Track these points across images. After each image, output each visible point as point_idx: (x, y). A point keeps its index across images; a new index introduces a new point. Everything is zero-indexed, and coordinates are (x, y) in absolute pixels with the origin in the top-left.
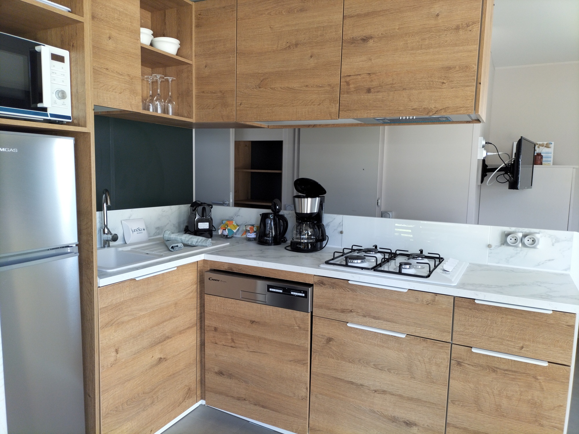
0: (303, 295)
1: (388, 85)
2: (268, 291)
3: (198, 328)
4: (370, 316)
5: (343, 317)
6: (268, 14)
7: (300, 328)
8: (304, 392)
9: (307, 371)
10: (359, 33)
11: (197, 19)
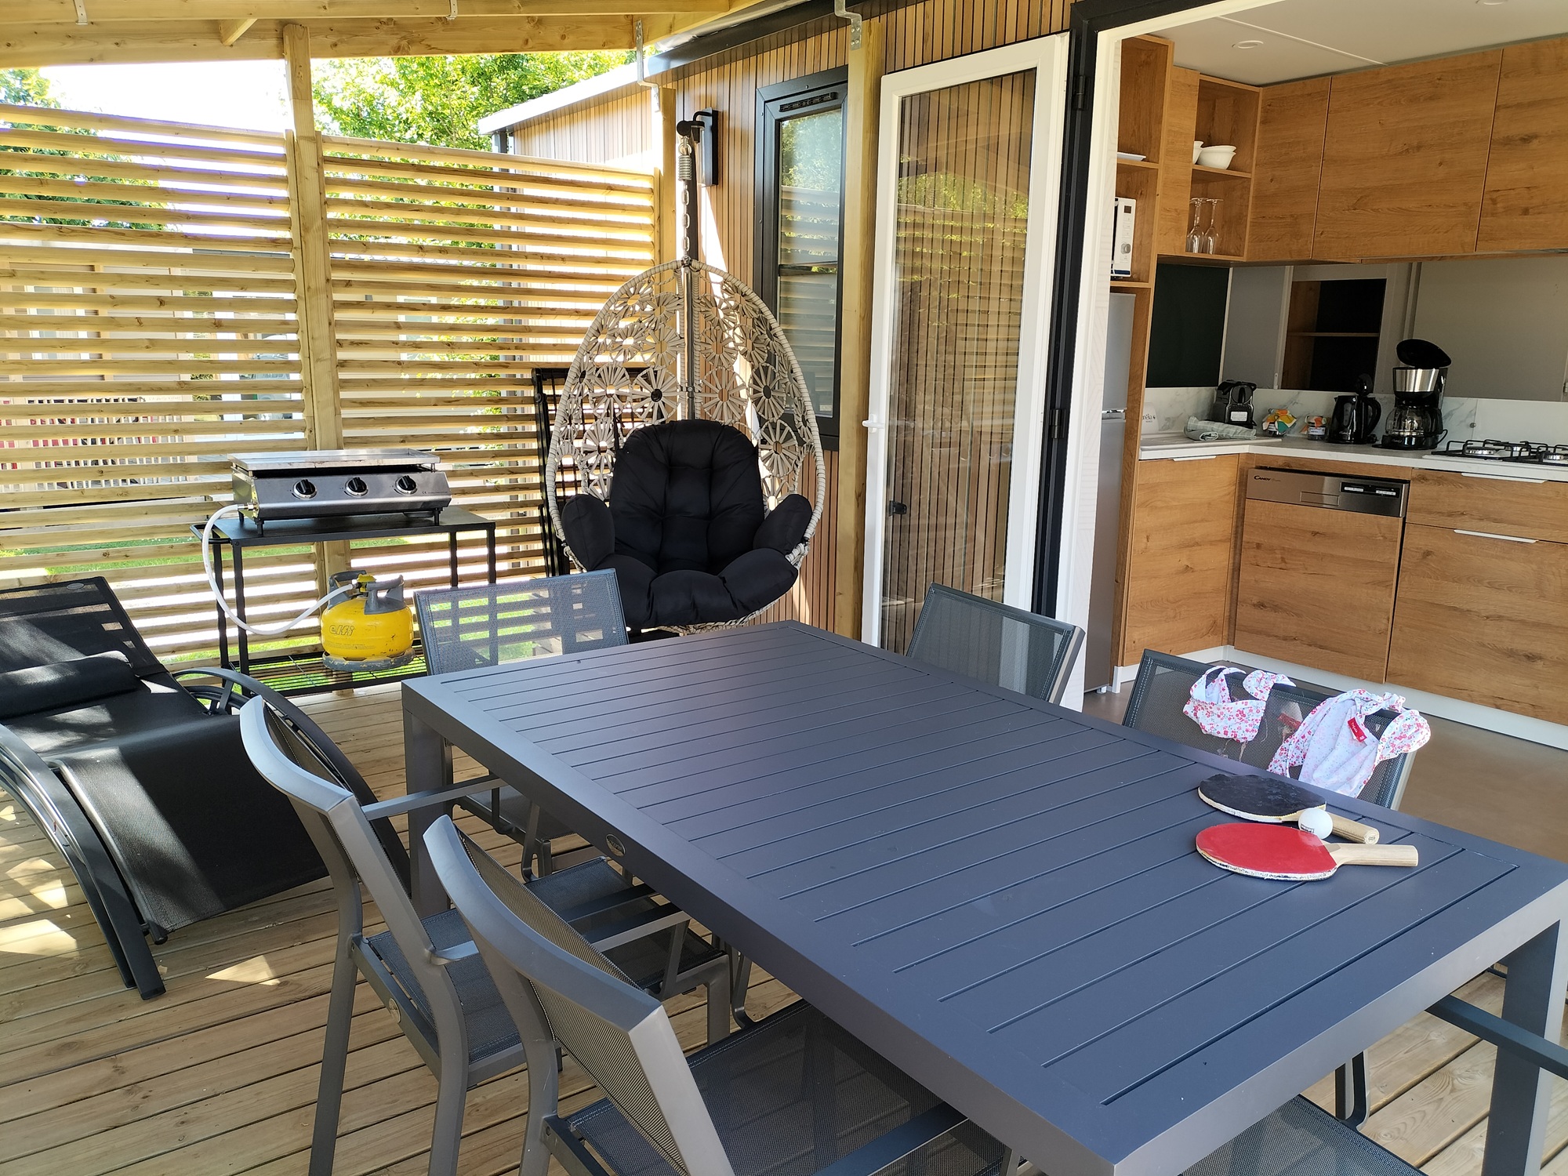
0: (1394, 494)
1: (1556, 203)
2: (1343, 490)
3: (1233, 545)
4: (1488, 519)
5: (1449, 522)
6: (1378, 104)
7: (1385, 538)
8: (1383, 624)
9: (1390, 596)
10: (1517, 129)
11: (1265, 111)
